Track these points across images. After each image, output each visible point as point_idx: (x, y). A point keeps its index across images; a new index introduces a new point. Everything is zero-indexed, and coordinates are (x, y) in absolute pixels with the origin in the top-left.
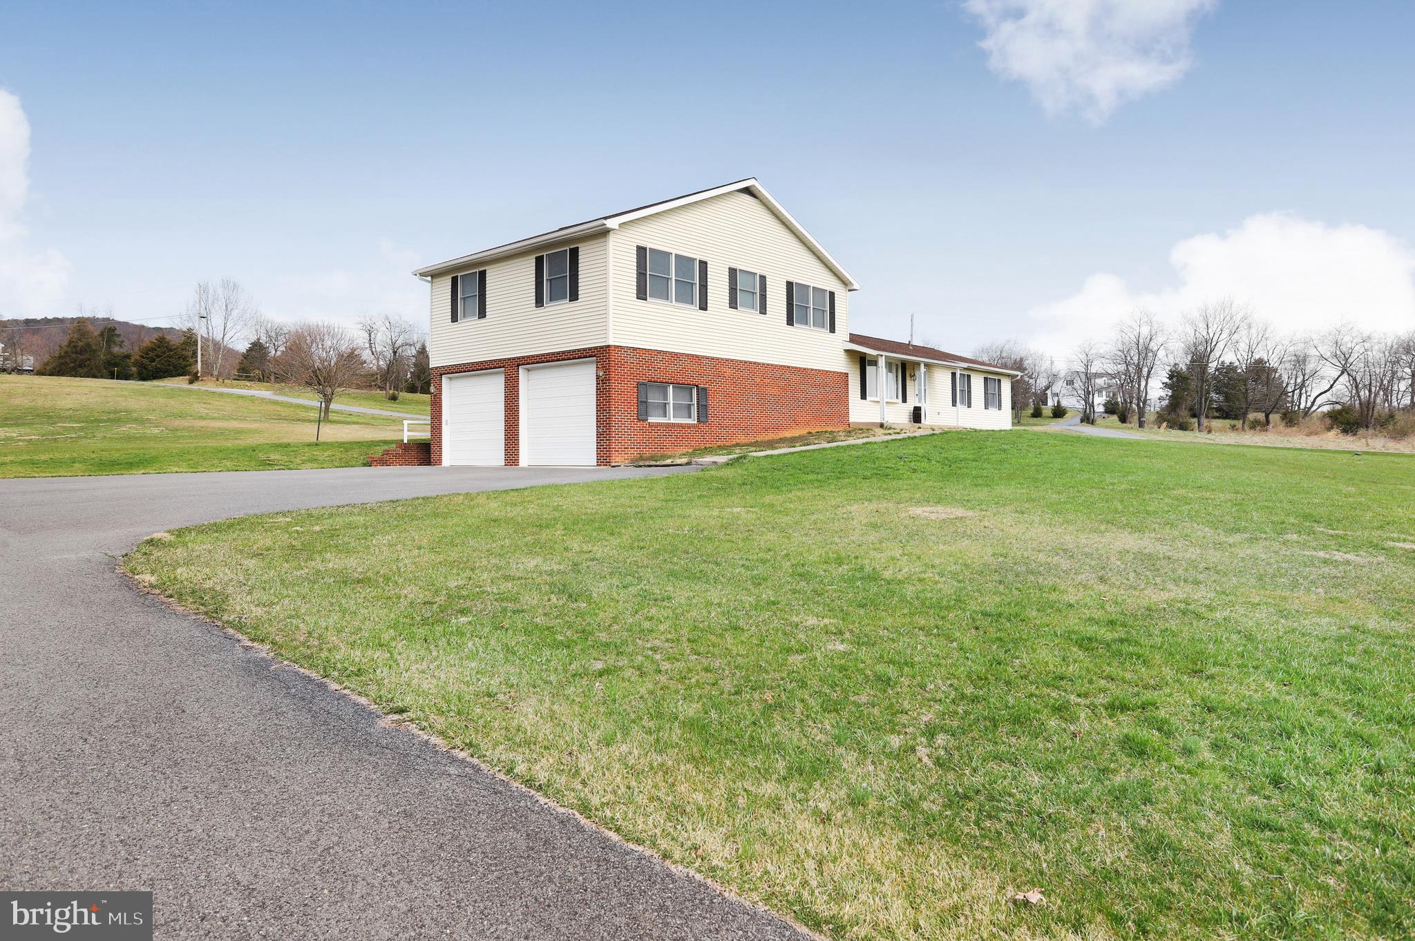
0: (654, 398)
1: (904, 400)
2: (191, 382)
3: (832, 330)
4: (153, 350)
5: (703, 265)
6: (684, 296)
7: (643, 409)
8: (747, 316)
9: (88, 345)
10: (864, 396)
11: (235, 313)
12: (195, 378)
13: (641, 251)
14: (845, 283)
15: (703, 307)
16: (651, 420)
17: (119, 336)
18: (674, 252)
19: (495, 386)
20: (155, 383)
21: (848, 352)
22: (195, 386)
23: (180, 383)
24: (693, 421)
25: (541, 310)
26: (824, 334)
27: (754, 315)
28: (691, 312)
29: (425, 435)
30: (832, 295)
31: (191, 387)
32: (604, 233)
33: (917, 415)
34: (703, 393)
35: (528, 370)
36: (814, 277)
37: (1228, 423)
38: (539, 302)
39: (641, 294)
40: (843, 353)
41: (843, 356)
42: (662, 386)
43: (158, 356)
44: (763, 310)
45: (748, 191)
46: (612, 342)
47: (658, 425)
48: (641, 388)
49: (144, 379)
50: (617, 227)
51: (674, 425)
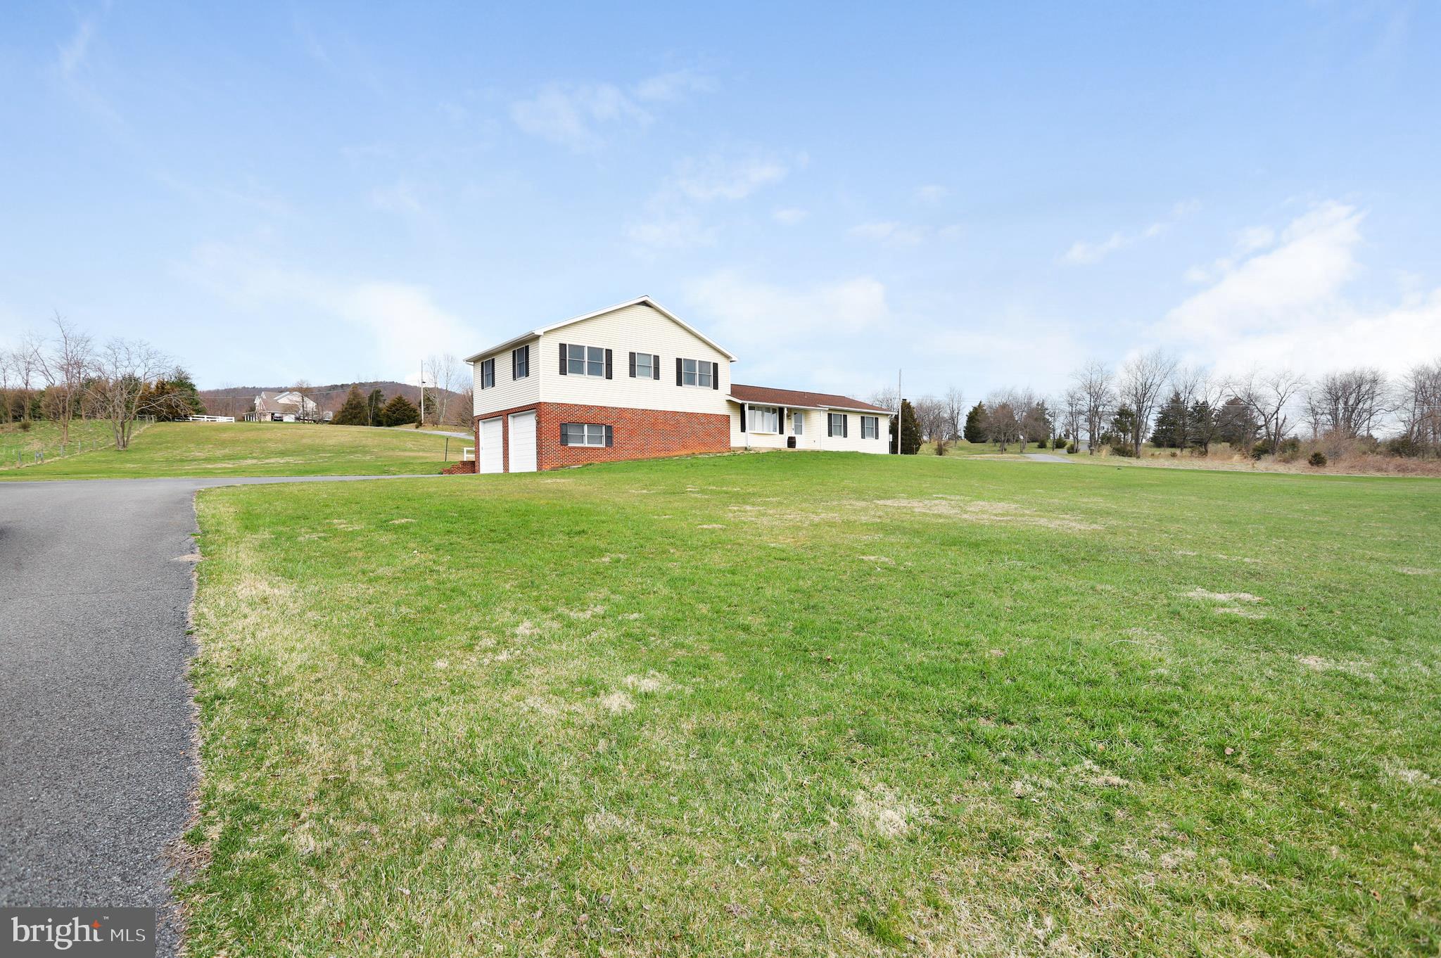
0: (571, 432)
1: (781, 432)
2: (417, 427)
3: (716, 387)
4: (394, 405)
5: (609, 352)
6: (594, 370)
7: (564, 439)
8: (644, 382)
9: (359, 403)
10: (743, 429)
11: (453, 377)
12: (420, 425)
13: (563, 347)
14: (727, 357)
15: (609, 376)
16: (570, 445)
17: (383, 396)
18: (587, 345)
19: (497, 427)
20: (396, 428)
21: (729, 401)
22: (420, 430)
23: (409, 428)
24: (603, 445)
25: (515, 382)
26: (709, 390)
27: (650, 381)
28: (601, 381)
29: (472, 457)
30: (716, 365)
31: (417, 430)
32: (538, 337)
33: (791, 442)
34: (609, 429)
35: (514, 417)
36: (698, 354)
37: (1169, 451)
38: (514, 378)
39: (563, 371)
40: (725, 402)
41: (726, 404)
42: (580, 425)
43: (397, 410)
44: (657, 376)
45: (645, 303)
46: (542, 400)
47: (574, 448)
48: (564, 427)
49: (389, 426)
50: (542, 334)
51: (587, 448)
